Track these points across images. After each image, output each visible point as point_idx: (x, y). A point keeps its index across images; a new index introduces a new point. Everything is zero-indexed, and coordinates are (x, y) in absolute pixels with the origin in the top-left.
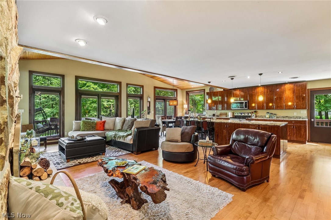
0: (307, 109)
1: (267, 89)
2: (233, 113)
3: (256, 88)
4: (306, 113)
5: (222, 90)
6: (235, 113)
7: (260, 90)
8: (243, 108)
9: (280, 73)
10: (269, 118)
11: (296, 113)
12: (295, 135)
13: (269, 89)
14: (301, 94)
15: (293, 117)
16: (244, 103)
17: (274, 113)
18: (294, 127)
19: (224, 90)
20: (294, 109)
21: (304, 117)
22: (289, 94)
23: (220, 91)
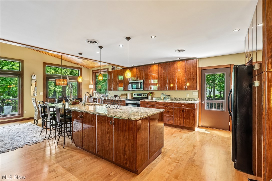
0: (198, 90)
1: (160, 68)
2: (132, 94)
3: (151, 66)
4: (197, 94)
5: (122, 69)
6: (134, 94)
7: (155, 68)
8: (139, 88)
9: (153, 37)
10: (164, 100)
11: (188, 94)
12: (185, 121)
13: (162, 67)
14: (192, 73)
15: (185, 99)
16: (140, 83)
17: (168, 94)
18: (183, 111)
19: (123, 68)
20: (185, 90)
21: (195, 99)
22: (181, 73)
23: (119, 70)
